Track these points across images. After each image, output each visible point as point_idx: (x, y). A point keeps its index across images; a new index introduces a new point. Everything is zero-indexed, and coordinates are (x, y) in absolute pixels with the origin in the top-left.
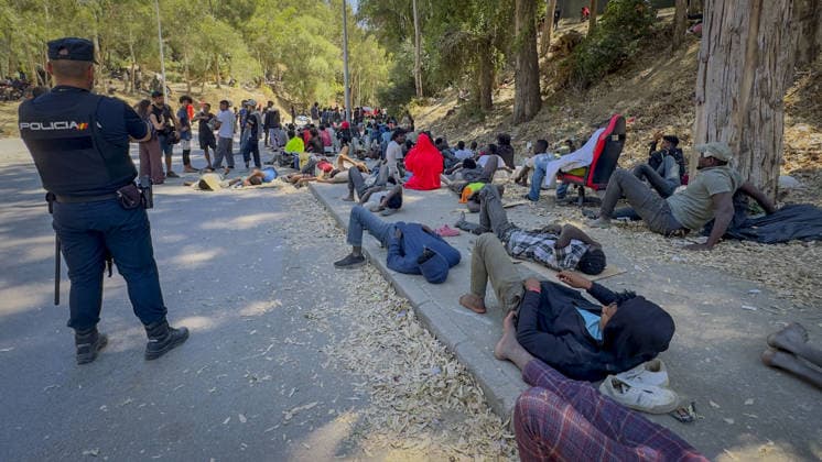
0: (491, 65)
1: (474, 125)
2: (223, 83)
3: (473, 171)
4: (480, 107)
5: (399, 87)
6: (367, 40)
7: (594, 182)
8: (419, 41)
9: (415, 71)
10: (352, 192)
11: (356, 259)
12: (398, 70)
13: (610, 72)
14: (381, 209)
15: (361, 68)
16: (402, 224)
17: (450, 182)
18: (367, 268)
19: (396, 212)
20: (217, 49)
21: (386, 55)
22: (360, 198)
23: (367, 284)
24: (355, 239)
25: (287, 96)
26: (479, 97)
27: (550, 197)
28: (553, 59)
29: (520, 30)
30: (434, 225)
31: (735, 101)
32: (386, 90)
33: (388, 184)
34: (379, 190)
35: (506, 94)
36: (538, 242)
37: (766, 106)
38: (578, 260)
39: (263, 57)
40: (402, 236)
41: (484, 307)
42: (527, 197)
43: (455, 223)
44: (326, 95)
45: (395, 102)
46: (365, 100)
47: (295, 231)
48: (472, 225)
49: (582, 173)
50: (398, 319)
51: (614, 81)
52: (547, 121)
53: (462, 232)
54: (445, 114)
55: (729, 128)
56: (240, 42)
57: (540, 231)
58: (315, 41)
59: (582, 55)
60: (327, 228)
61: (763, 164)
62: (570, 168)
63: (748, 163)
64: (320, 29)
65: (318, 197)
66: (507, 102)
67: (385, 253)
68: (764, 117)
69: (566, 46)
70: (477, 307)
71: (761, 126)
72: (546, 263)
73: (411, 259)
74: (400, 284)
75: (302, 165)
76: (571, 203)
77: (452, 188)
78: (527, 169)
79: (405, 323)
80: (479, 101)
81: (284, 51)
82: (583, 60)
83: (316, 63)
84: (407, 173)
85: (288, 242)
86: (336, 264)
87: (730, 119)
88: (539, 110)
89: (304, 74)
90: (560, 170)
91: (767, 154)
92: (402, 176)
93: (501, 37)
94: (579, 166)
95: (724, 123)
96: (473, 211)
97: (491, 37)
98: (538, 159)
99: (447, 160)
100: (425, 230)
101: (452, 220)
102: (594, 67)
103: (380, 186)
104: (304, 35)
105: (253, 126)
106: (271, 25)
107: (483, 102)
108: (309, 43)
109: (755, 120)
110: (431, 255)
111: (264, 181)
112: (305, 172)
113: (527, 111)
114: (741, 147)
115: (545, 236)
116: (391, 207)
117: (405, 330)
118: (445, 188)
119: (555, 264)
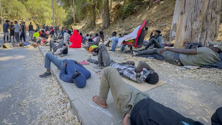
0: (95, 13)
1: (90, 30)
2: (20, 19)
3: (91, 42)
4: (92, 25)
5: (69, 20)
6: (60, 8)
7: (137, 45)
8: (75, 7)
9: (74, 16)
10: (51, 49)
11: (48, 74)
12: (68, 16)
13: (131, 14)
14: (60, 54)
15: (58, 16)
16: (66, 60)
17: (84, 46)
18: (53, 78)
19: (65, 55)
20: (17, 9)
21: (66, 12)
22: (53, 50)
23: (51, 86)
24: (48, 66)
25: (38, 23)
26: (92, 22)
27: (119, 51)
28: (113, 12)
29: (104, 2)
30: (79, 61)
31: (200, 11)
32: (65, 21)
33: (63, 46)
34: (60, 48)
35: (99, 22)
36: (125, 69)
37: (214, 13)
38: (146, 77)
39: (31, 12)
40: (66, 65)
41: (106, 105)
42: (111, 50)
43: (87, 60)
44: (49, 23)
45: (68, 24)
46: (60, 25)
47: (29, 62)
48: (94, 60)
49: (132, 41)
50: (62, 107)
51: (132, 17)
52: (112, 29)
53: (90, 63)
54: (82, 28)
55: (197, 22)
56: (24, 8)
57: (125, 64)
58: (45, 8)
59: (122, 10)
60: (41, 61)
61: (211, 36)
62: (128, 40)
63: (205, 36)
64: (47, 5)
65: (40, 50)
66: (100, 24)
67: (59, 72)
68: (213, 17)
69: (117, 8)
70: (102, 105)
71: (211, 21)
72: (129, 78)
73: (70, 76)
74: (64, 87)
75: (37, 41)
76: (126, 52)
77: (85, 47)
78: (110, 42)
79: (65, 110)
80: (92, 23)
81: (37, 11)
82: (122, 11)
83: (46, 14)
84: (70, 43)
85: (25, 66)
86: (40, 76)
87: (198, 18)
88: (109, 26)
89: (42, 17)
90: (124, 40)
91: (213, 32)
92: (69, 44)
93: (98, 5)
94: (131, 39)
95: (195, 20)
96: (94, 55)
97: (95, 5)
98: (113, 38)
99: (83, 39)
100: (76, 63)
101: (86, 59)
102: (126, 13)
103: (60, 46)
104: (43, 6)
105: (23, 28)
106: (33, 3)
107: (93, 24)
108: (44, 8)
109: (209, 18)
110: (78, 75)
111: (25, 45)
112: (37, 43)
113: (106, 26)
114: (202, 30)
115: (128, 65)
116: (64, 54)
117: (65, 115)
118: (83, 47)
119: (135, 79)
